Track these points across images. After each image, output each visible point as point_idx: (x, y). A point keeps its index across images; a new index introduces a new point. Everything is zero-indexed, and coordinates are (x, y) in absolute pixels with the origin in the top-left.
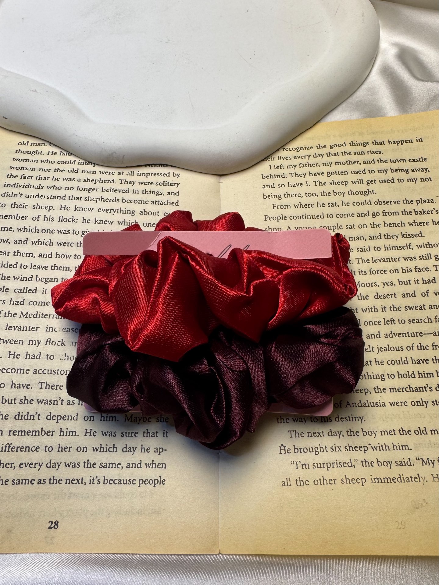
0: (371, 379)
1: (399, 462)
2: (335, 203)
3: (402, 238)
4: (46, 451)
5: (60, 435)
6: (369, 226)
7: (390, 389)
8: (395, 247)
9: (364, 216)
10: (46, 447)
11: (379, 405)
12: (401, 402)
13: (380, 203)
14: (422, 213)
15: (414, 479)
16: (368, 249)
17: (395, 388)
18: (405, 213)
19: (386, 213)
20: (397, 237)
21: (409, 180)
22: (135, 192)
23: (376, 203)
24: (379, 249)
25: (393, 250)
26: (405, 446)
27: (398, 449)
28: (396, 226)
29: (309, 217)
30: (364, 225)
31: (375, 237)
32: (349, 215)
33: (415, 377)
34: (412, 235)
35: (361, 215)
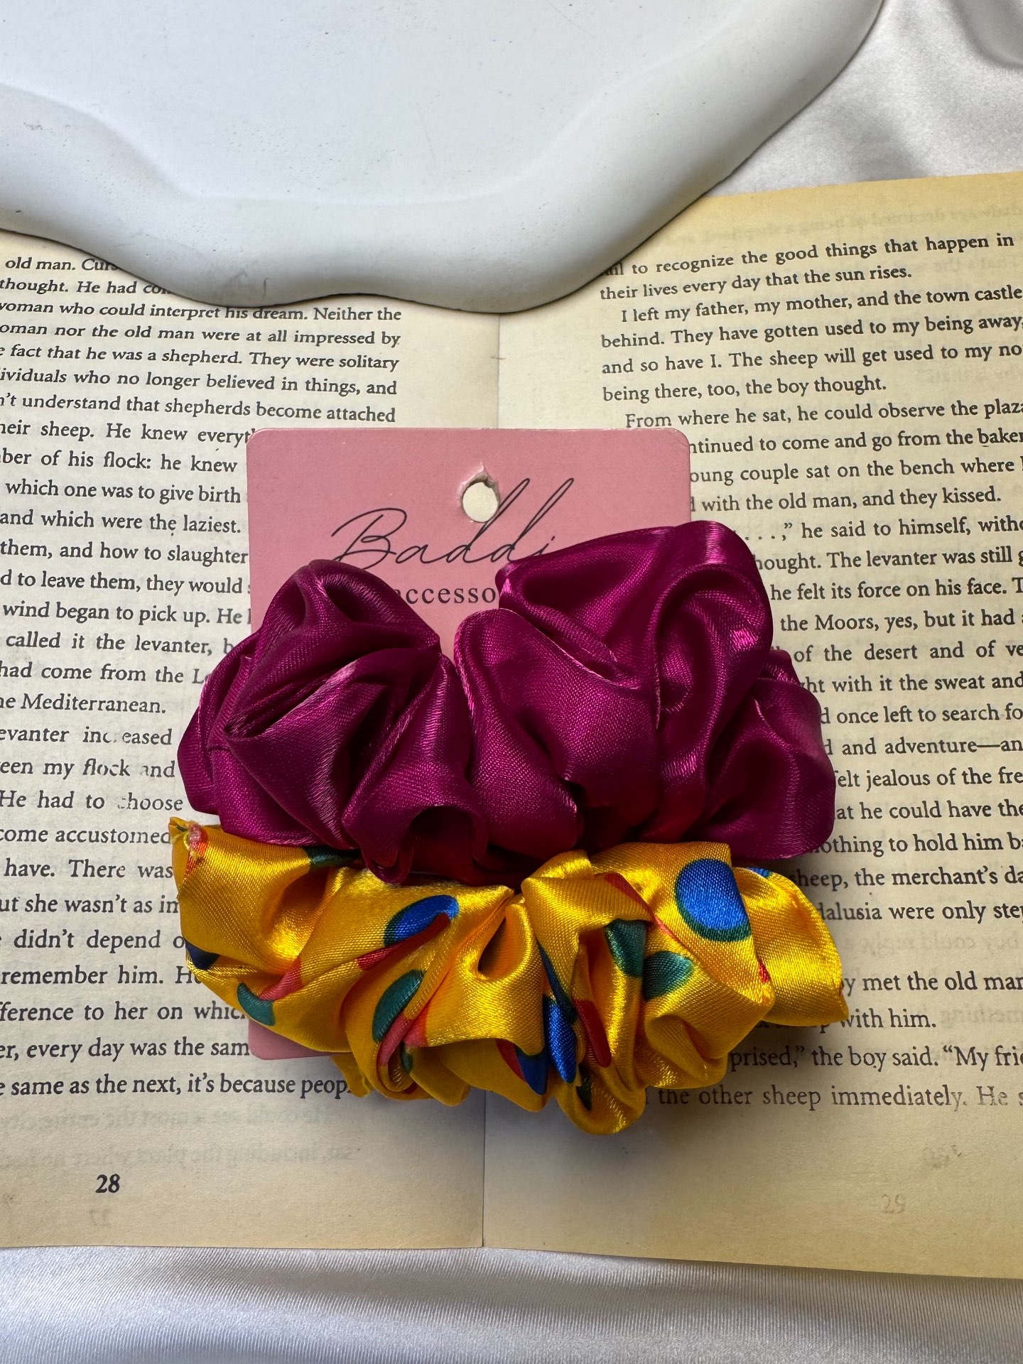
0: (850, 851)
1: (903, 1056)
2: (783, 412)
3: (946, 502)
4: (87, 1018)
5: (120, 981)
6: (863, 470)
7: (894, 876)
8: (926, 526)
9: (853, 446)
10: (87, 1008)
11: (866, 916)
12: (919, 910)
13: (895, 412)
14: (999, 439)
15: (936, 1097)
16: (860, 531)
17: (907, 875)
18: (956, 438)
19: (907, 438)
20: (933, 500)
21: (972, 352)
22: (287, 387)
23: (884, 413)
24: (886, 530)
25: (920, 532)
26: (920, 1017)
27: (903, 1023)
28: (931, 473)
29: (716, 447)
30: (851, 468)
31: (877, 500)
32: (814, 443)
33: (956, 849)
34: (969, 495)
35: (844, 443)
